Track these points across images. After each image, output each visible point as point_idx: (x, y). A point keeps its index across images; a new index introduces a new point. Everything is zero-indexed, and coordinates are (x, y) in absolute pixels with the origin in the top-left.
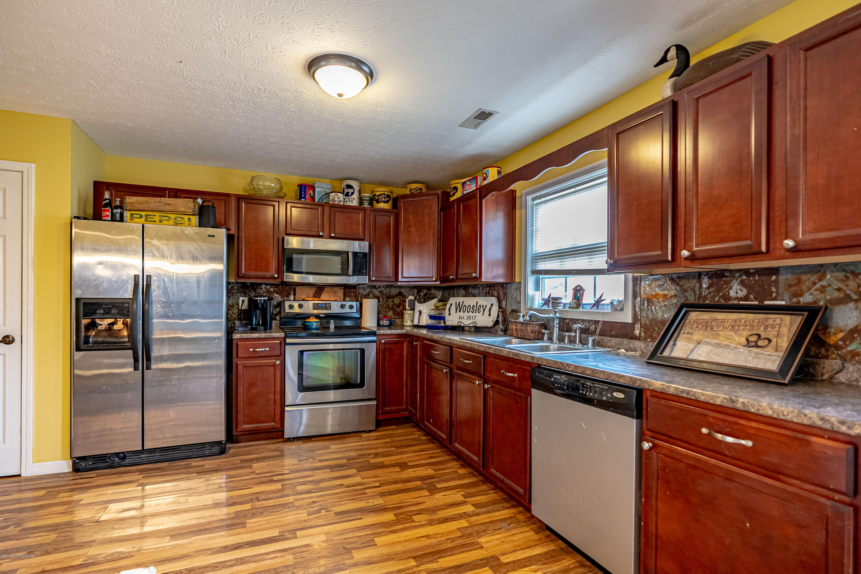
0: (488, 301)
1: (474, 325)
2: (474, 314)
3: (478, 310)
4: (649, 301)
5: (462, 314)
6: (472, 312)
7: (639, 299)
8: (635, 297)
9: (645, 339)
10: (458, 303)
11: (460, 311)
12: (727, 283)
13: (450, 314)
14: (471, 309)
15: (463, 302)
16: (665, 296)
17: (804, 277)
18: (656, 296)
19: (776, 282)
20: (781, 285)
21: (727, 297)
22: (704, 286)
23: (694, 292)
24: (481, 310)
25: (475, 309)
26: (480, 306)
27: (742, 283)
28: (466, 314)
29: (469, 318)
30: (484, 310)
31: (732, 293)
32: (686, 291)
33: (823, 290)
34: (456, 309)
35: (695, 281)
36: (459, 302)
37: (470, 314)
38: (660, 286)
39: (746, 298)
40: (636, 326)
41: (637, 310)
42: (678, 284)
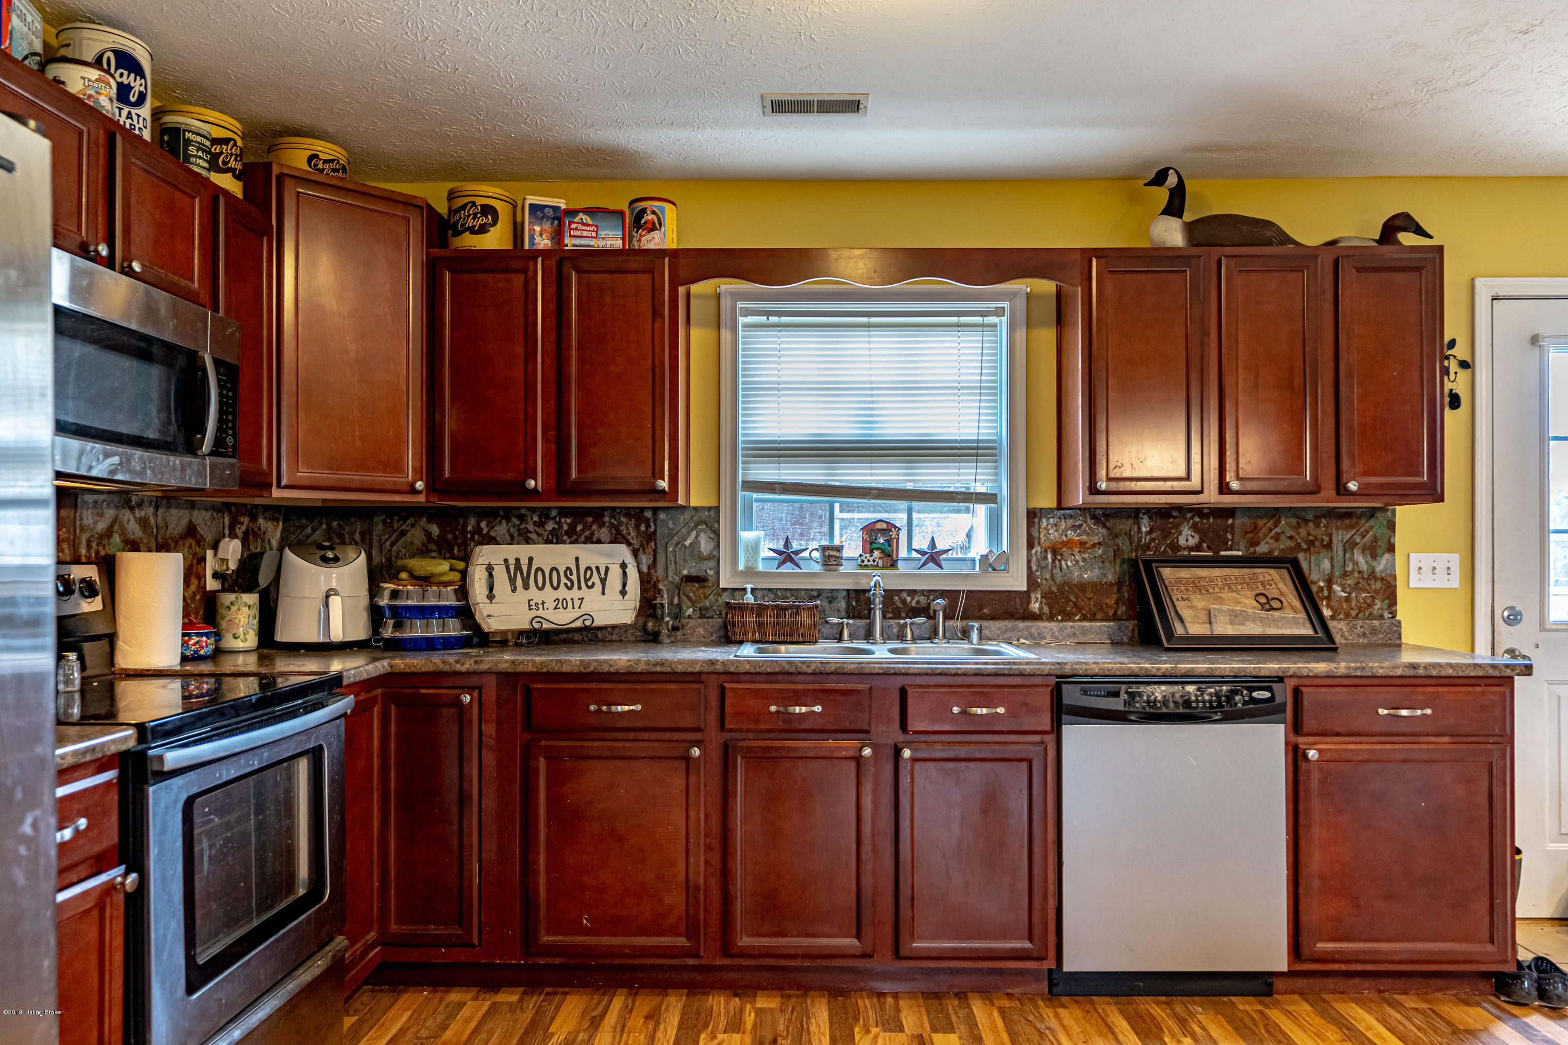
0: (609, 555)
1: (588, 623)
2: (575, 593)
3: (586, 581)
4: (1055, 552)
5: (533, 593)
6: (570, 588)
7: (1037, 549)
8: (1030, 545)
9: (1051, 618)
10: (512, 563)
11: (526, 587)
12: (1177, 526)
13: (491, 597)
14: (564, 580)
15: (531, 560)
16: (1082, 544)
17: (1261, 522)
18: (1069, 544)
19: (1232, 526)
20: (1238, 531)
21: (1175, 547)
22: (1144, 529)
23: (1130, 538)
24: (596, 579)
25: (574, 577)
26: (589, 568)
27: (1194, 527)
28: (549, 595)
29: (561, 604)
30: (603, 581)
31: (1182, 541)
32: (1116, 536)
33: (1277, 538)
34: (512, 581)
35: (1130, 521)
36: (517, 560)
37: (563, 593)
38: (1074, 528)
39: (1198, 548)
40: (1033, 596)
41: (1034, 568)
42: (1105, 526)
